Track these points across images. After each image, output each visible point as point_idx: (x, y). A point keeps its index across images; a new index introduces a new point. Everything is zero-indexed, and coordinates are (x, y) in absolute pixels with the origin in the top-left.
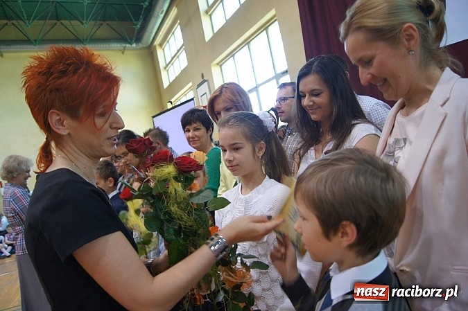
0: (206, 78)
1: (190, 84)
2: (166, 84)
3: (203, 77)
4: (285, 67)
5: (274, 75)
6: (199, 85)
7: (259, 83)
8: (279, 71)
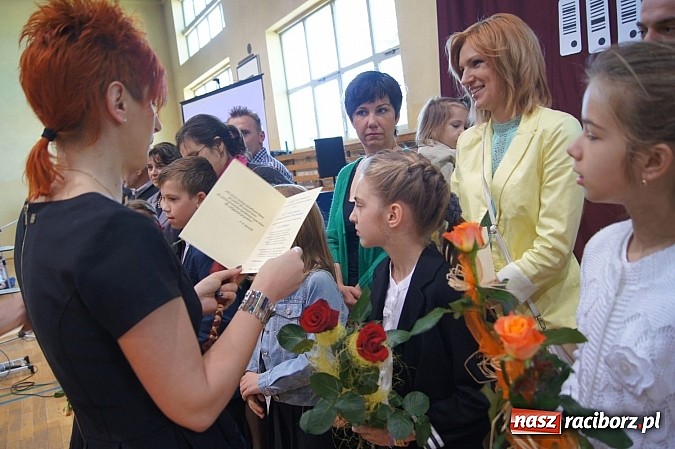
0: (254, 52)
1: (227, 60)
2: (183, 59)
3: (249, 48)
4: (395, 43)
5: (371, 54)
6: (242, 64)
7: (343, 66)
8: (381, 48)
